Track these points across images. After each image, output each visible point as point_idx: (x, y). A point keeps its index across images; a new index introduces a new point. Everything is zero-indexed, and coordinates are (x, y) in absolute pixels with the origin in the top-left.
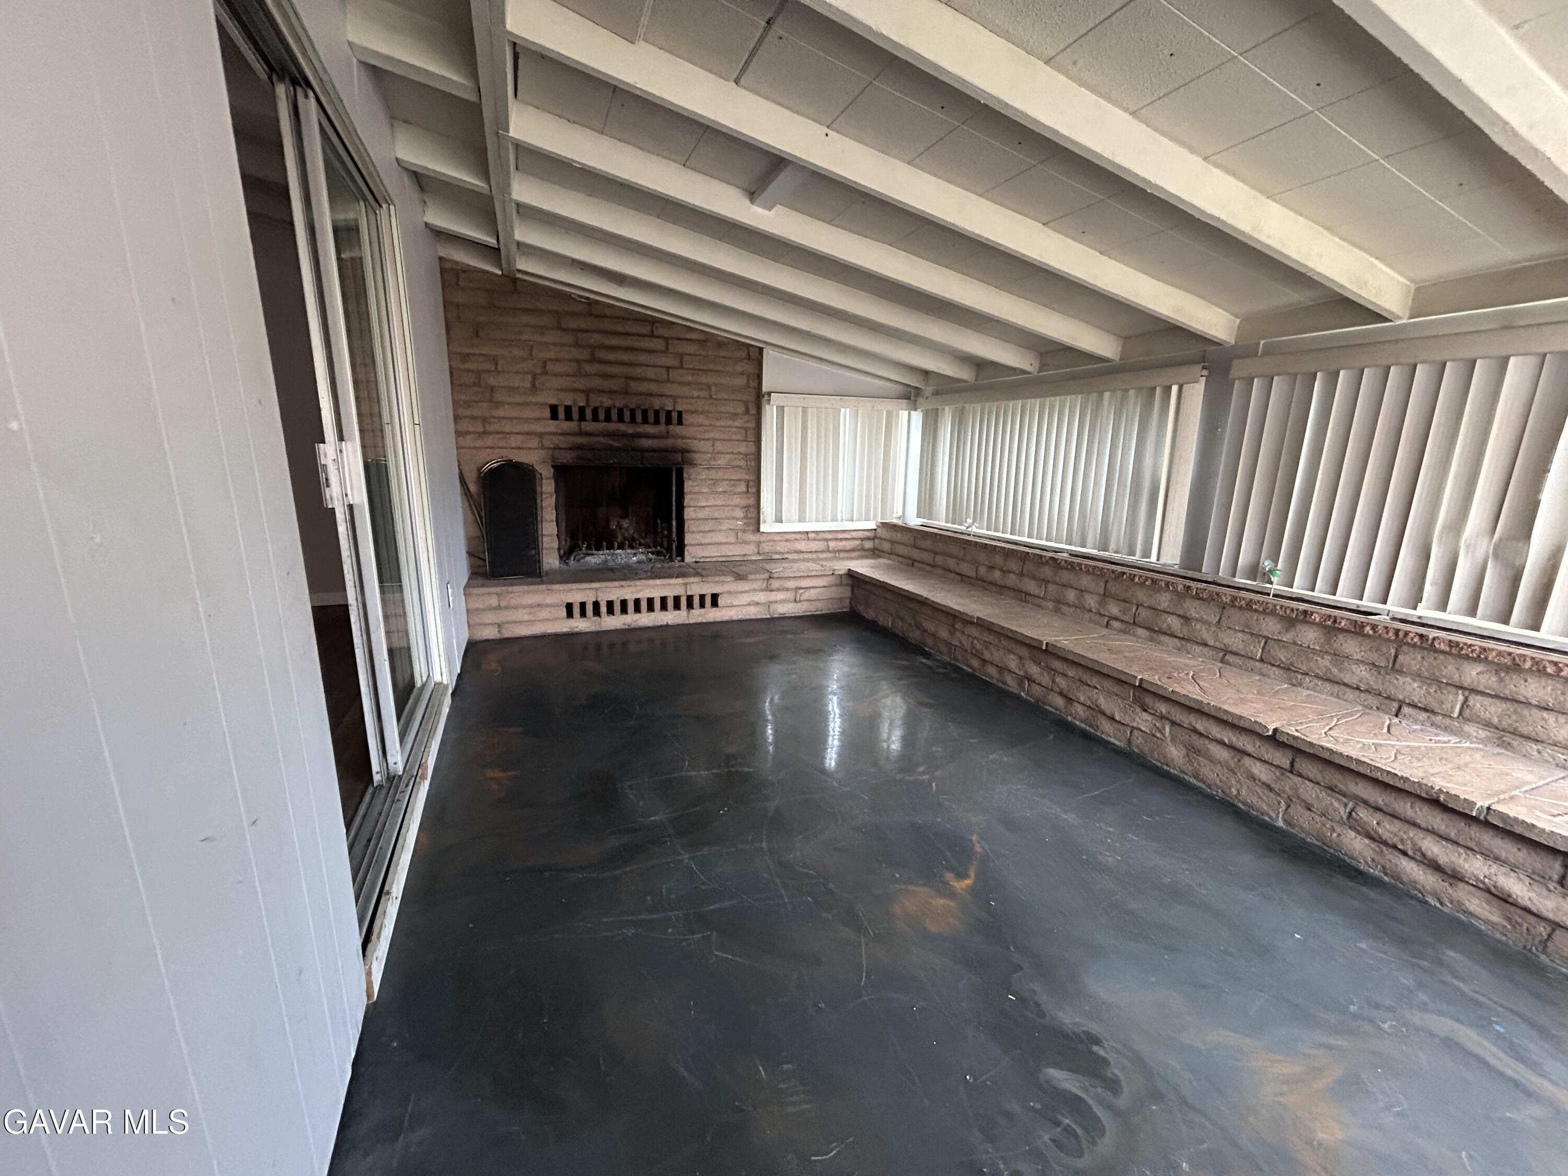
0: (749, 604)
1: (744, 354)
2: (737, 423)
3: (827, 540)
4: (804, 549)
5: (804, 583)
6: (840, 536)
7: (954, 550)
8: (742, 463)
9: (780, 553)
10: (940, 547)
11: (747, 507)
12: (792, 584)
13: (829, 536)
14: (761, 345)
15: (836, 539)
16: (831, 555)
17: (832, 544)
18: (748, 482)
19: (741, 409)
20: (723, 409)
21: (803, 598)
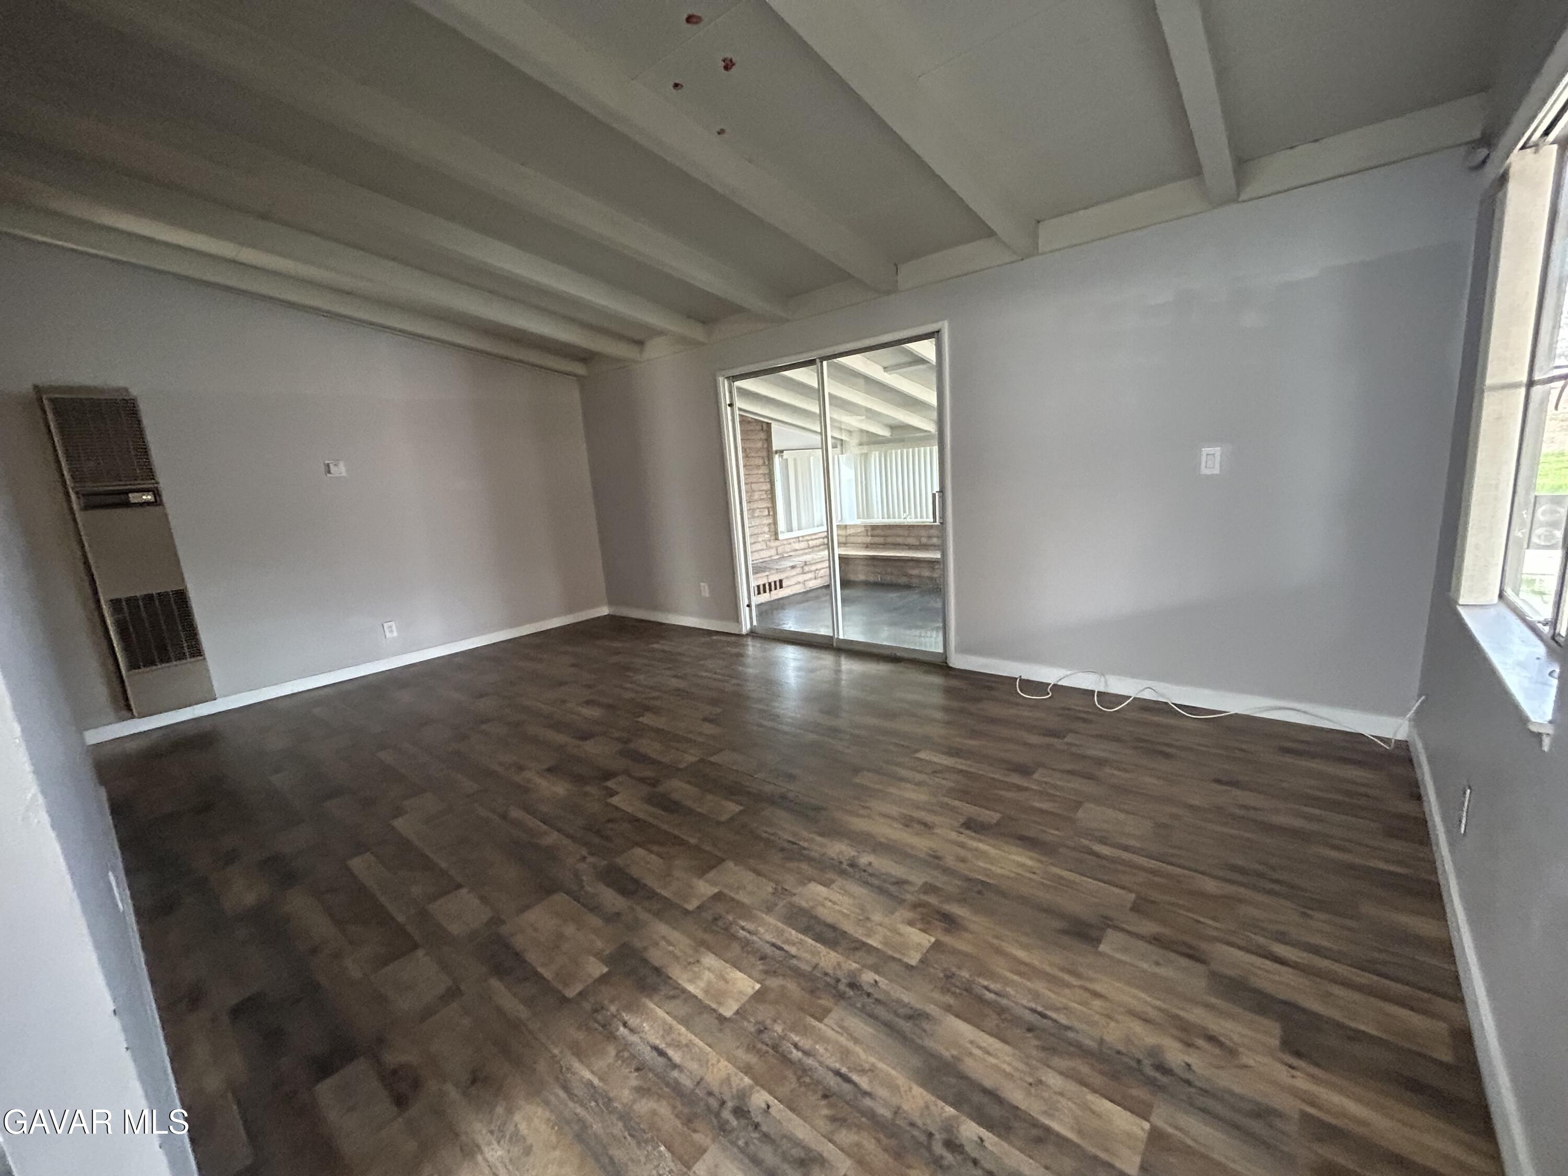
0: (796, 584)
1: (759, 428)
2: (761, 472)
3: (808, 540)
4: (798, 548)
5: (819, 566)
6: (814, 537)
7: (900, 532)
8: (765, 496)
9: (787, 553)
10: (889, 532)
11: (769, 524)
12: (813, 568)
13: (809, 538)
14: (770, 421)
15: (812, 540)
16: (810, 550)
17: (811, 543)
18: (768, 508)
19: (761, 462)
20: (752, 463)
21: (820, 575)
